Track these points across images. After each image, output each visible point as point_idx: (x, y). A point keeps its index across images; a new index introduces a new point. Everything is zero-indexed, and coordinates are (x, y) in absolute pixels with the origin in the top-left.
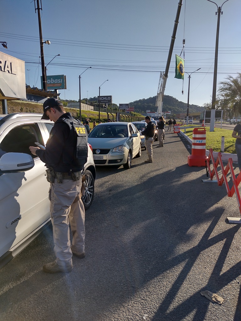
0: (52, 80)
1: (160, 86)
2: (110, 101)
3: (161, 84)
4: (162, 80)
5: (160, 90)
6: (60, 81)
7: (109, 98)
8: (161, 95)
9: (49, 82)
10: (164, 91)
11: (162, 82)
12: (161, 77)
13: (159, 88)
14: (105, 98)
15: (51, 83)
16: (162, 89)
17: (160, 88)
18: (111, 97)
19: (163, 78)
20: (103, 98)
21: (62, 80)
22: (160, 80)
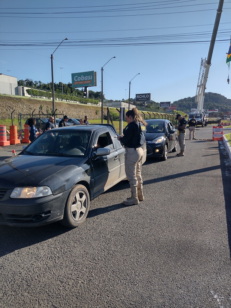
0: (82, 77)
1: (201, 76)
2: (149, 99)
3: (202, 74)
4: (203, 68)
5: (201, 82)
6: (90, 78)
7: (147, 96)
8: (202, 87)
9: (79, 79)
10: (206, 83)
11: (203, 71)
12: (202, 65)
13: (199, 79)
14: (143, 96)
15: (81, 81)
16: (204, 80)
17: (201, 78)
18: (149, 94)
19: (204, 66)
20: (141, 97)
21: (92, 76)
22: (201, 69)
